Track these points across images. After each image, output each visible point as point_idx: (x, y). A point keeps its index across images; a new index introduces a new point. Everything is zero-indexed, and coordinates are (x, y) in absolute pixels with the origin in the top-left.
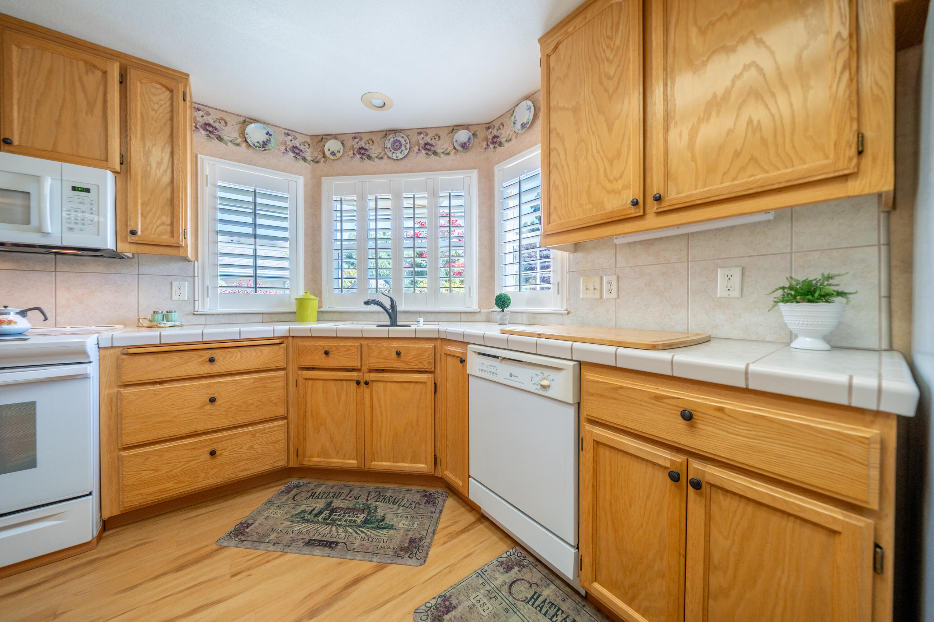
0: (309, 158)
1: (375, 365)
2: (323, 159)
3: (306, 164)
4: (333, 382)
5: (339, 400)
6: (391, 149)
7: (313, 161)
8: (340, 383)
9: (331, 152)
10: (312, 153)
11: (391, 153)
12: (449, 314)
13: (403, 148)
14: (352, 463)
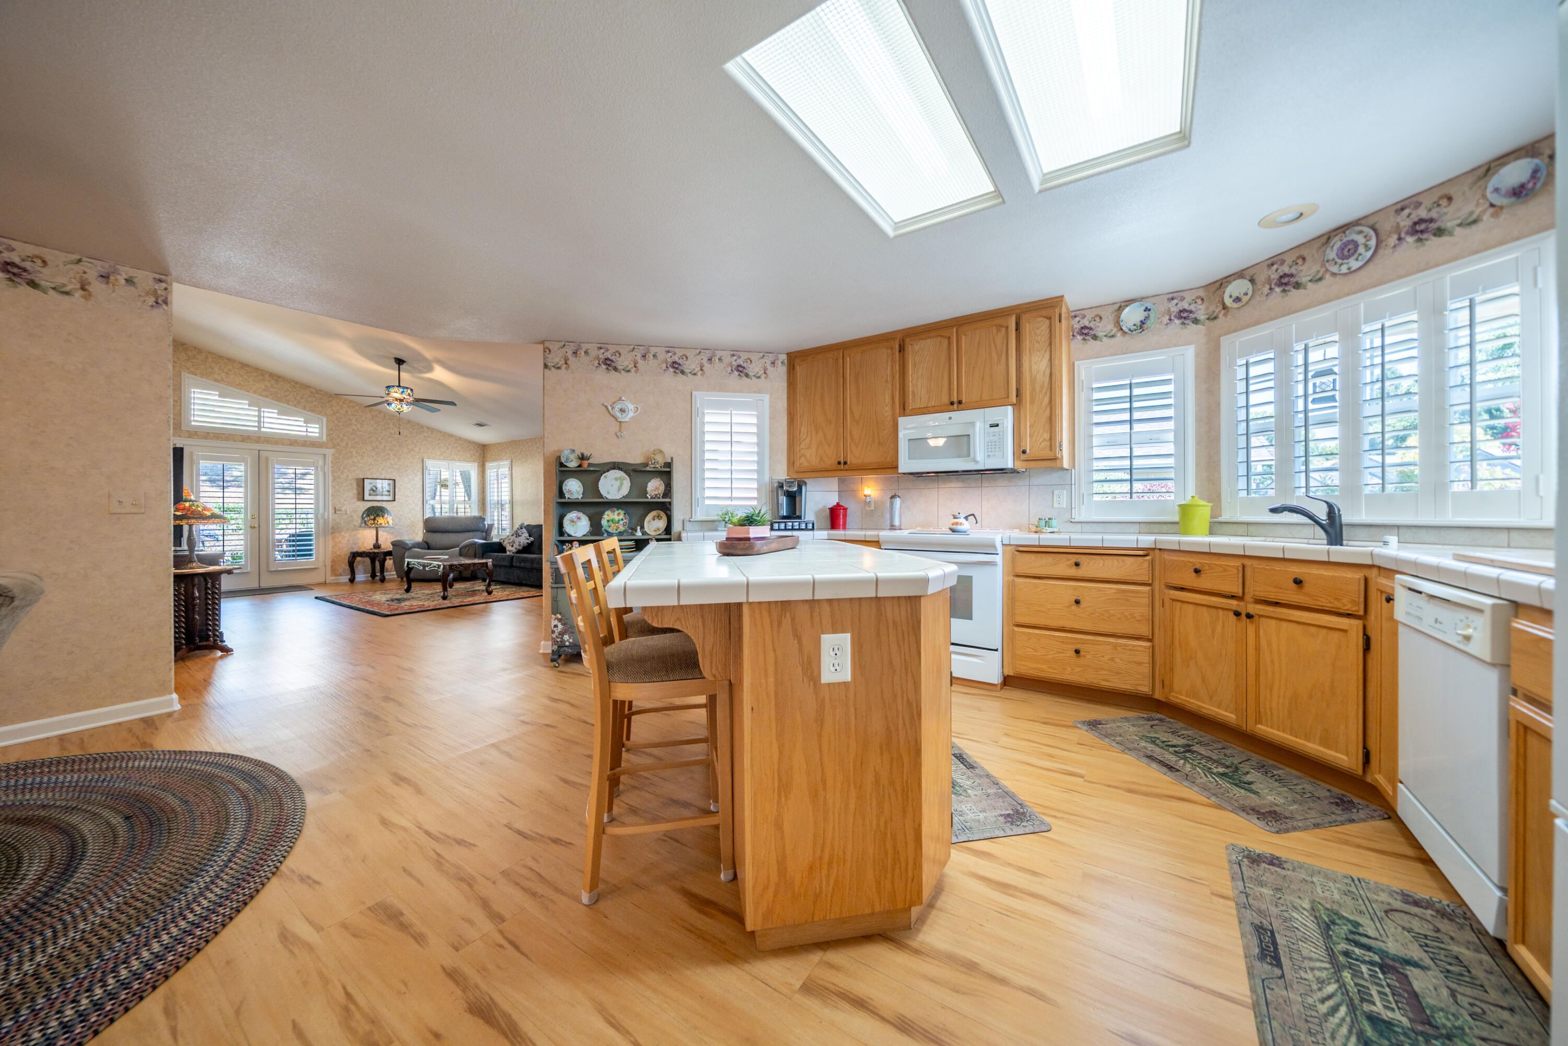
0: (1202, 317)
1: (1262, 594)
2: (1223, 312)
3: (1200, 327)
4: (1205, 609)
5: (1213, 632)
6: (1337, 260)
7: (1208, 319)
8: (1213, 611)
9: (1233, 298)
10: (1207, 308)
11: (1337, 266)
13: (1361, 249)
14: (1229, 716)
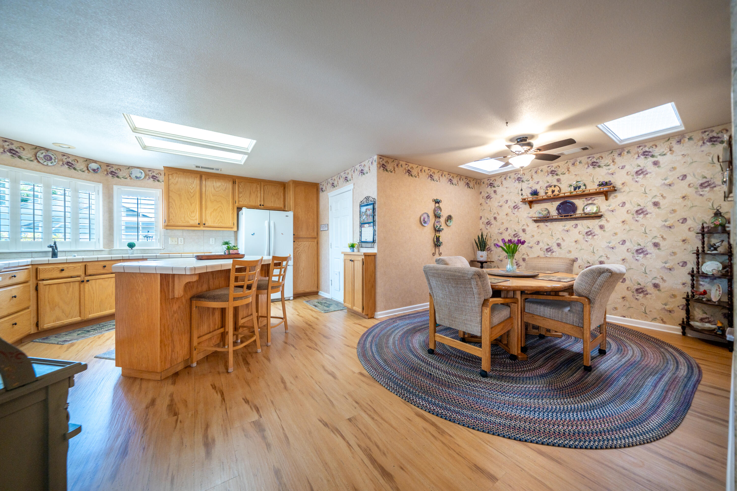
1: (91, 273)
5: (68, 292)
8: (68, 284)
11: (43, 161)
12: (86, 252)
13: (53, 161)
14: (77, 319)
